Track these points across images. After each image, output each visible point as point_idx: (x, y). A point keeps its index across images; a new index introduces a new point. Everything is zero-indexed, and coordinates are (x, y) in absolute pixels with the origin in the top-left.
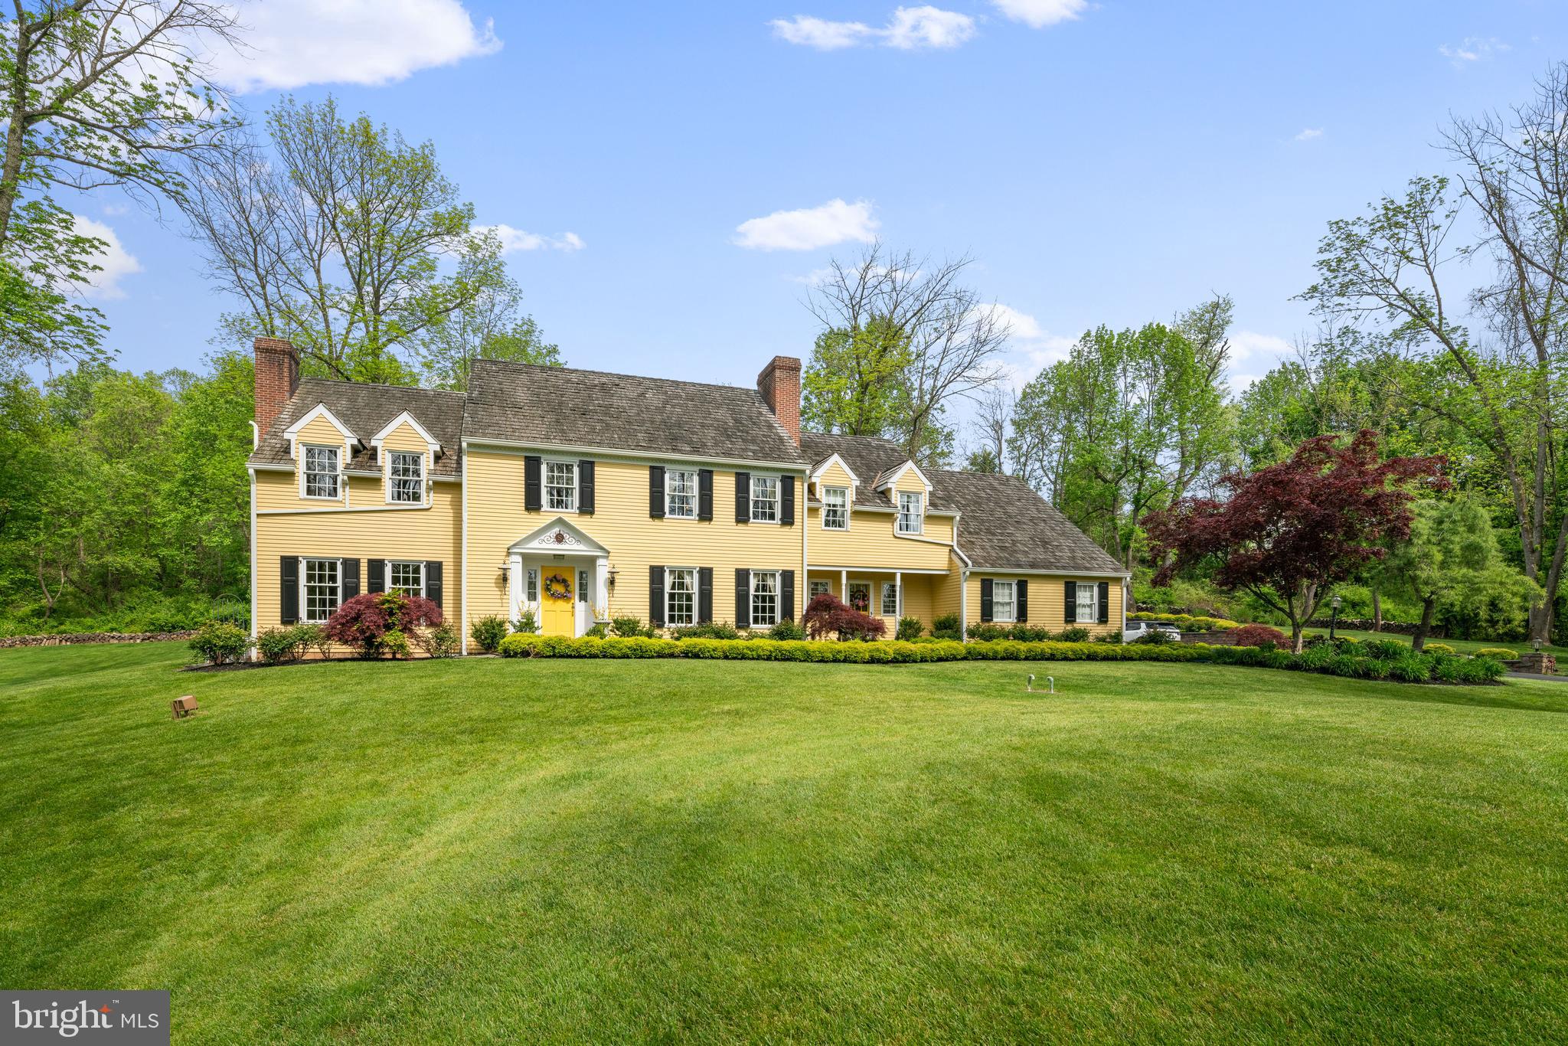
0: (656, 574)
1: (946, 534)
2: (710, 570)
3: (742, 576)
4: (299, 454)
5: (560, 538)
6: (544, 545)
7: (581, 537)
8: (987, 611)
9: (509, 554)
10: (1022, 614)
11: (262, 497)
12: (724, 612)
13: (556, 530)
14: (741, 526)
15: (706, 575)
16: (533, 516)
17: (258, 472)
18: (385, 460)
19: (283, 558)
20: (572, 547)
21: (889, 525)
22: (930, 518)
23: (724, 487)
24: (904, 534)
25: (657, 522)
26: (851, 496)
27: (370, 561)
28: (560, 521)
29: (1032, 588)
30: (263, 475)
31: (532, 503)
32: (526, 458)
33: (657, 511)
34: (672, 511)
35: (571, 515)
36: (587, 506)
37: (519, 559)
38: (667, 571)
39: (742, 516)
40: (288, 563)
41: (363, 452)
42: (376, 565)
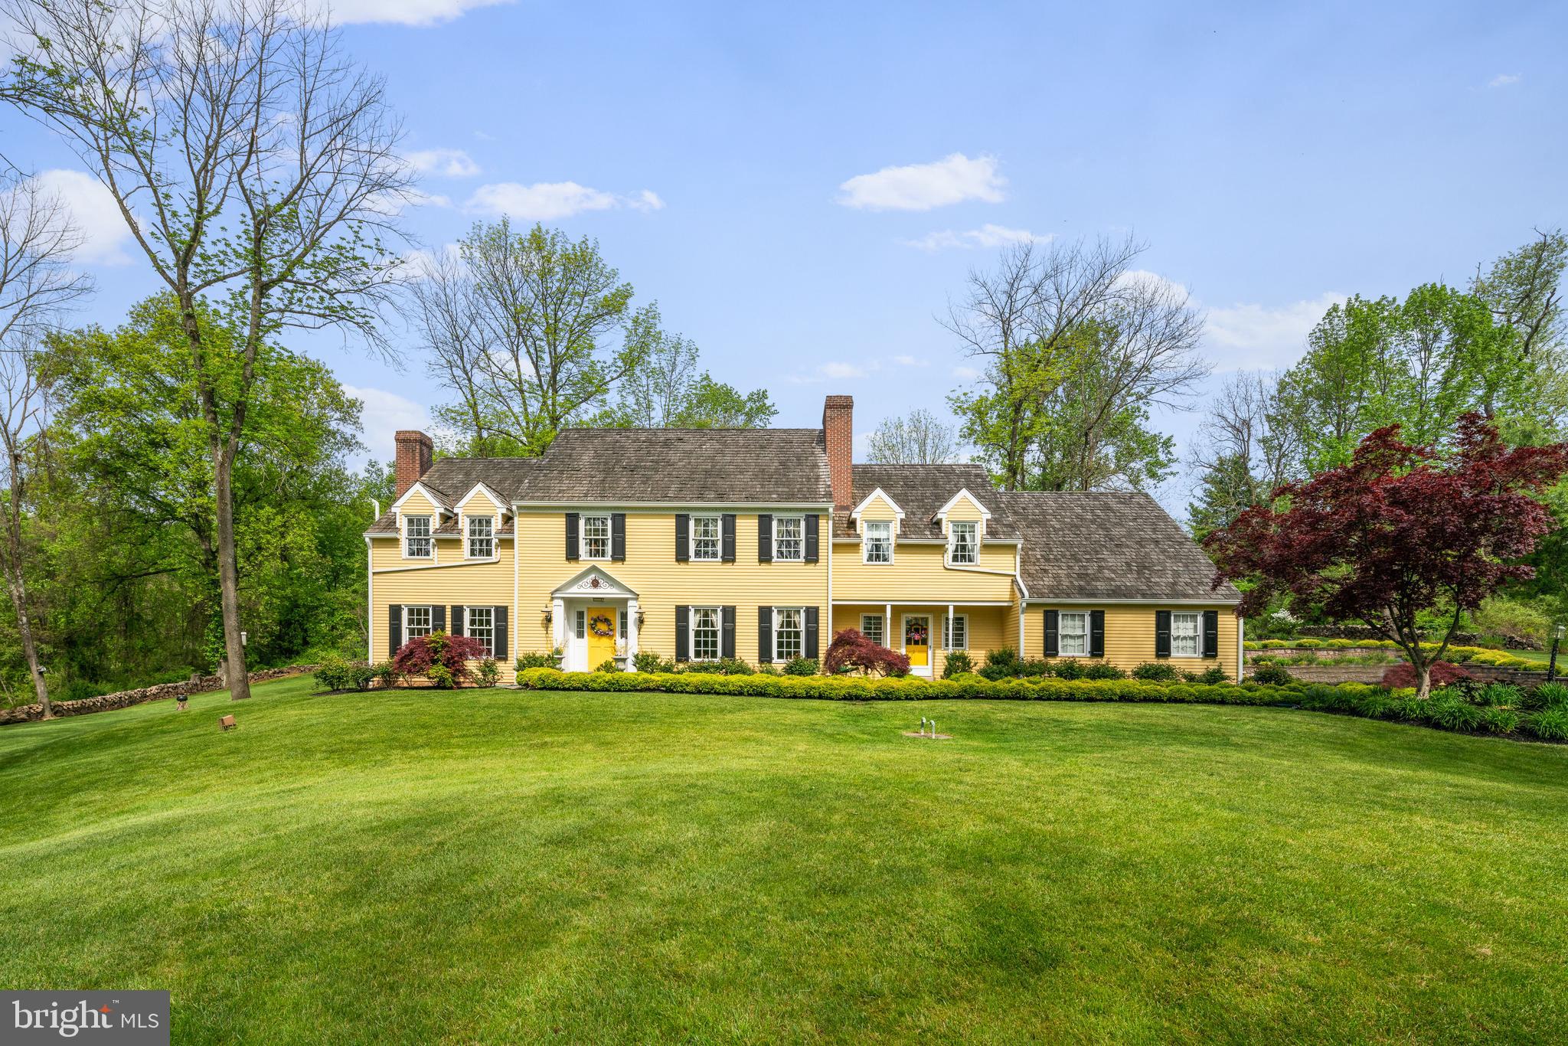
0: (682, 613)
1: (1009, 564)
2: (734, 608)
3: (765, 614)
4: (402, 523)
5: (595, 584)
6: (582, 590)
7: (613, 582)
8: (1050, 646)
9: (552, 599)
10: (1097, 647)
11: (377, 559)
12: (747, 649)
13: (592, 576)
14: (764, 566)
15: (729, 613)
16: (573, 565)
17: (373, 540)
18: (464, 524)
19: (391, 606)
20: (606, 591)
21: (939, 557)
22: (987, 548)
23: (747, 530)
24: (961, 565)
25: (683, 566)
26: (895, 528)
27: (453, 607)
28: (594, 569)
29: (1111, 620)
30: (376, 541)
31: (572, 554)
32: (567, 515)
33: (682, 556)
34: (698, 554)
35: (605, 564)
36: (619, 555)
37: (561, 603)
38: (693, 610)
39: (765, 556)
40: (395, 612)
41: (448, 518)
42: (458, 611)
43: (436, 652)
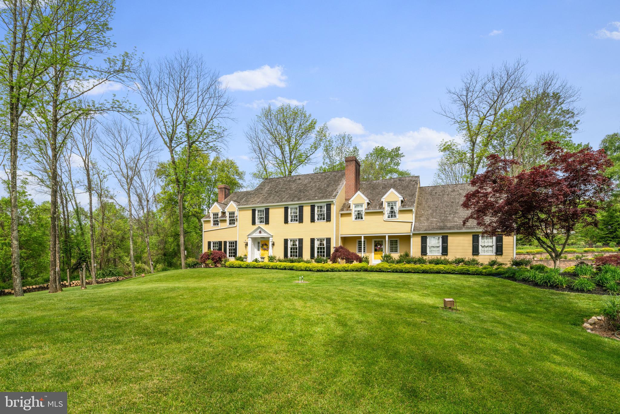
0: (286, 241)
1: (411, 217)
2: (302, 239)
3: (312, 241)
4: (212, 216)
5: (260, 232)
6: (257, 235)
7: (265, 232)
8: (424, 251)
9: (248, 238)
10: (445, 251)
11: (206, 227)
12: (306, 255)
13: (259, 230)
14: (313, 223)
15: (301, 241)
16: (254, 226)
17: (204, 221)
18: (227, 215)
20: (263, 235)
21: (381, 216)
22: (401, 211)
23: (307, 211)
24: (391, 219)
25: (286, 225)
26: (365, 206)
27: (224, 242)
28: (259, 227)
29: (450, 239)
30: (205, 221)
31: (254, 223)
32: (252, 210)
33: (286, 221)
34: (291, 220)
35: (263, 226)
36: (267, 222)
37: (250, 239)
38: (289, 240)
39: (313, 220)
40: (209, 243)
41: (224, 213)
42: (225, 242)
43: (209, 256)
